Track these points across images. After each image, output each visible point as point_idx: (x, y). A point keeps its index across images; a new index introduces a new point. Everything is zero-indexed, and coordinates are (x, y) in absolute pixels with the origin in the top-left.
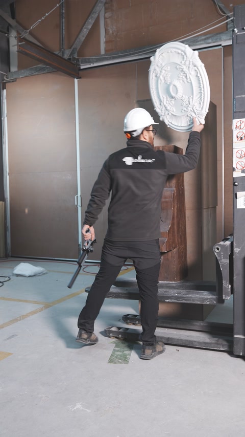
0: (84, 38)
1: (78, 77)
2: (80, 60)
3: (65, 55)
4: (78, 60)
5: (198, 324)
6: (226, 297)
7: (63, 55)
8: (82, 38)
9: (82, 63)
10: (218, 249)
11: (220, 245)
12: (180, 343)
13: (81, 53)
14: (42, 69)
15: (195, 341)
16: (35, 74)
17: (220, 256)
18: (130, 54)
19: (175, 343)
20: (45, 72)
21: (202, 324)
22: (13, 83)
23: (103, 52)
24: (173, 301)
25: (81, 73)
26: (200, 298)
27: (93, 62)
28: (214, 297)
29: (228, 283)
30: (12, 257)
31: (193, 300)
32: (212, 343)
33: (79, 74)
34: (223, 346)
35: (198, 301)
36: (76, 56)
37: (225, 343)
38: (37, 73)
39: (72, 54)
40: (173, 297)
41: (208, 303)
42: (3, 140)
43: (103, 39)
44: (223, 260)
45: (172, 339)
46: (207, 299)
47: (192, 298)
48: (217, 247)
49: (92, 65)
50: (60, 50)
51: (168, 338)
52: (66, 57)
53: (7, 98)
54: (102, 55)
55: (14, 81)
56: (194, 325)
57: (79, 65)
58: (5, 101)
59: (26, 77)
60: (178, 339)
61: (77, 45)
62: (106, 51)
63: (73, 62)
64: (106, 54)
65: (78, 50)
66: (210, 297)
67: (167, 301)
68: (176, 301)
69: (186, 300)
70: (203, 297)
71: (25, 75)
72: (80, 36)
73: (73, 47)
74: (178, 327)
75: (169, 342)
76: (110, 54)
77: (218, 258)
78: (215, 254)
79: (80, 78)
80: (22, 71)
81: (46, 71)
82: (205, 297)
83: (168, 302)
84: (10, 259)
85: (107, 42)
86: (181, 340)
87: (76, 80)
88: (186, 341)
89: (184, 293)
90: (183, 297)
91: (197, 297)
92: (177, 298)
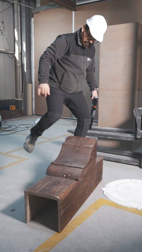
1: (75, 10)
5: (127, 152)
6: (138, 137)
9: (77, 1)
10: (136, 111)
11: (137, 109)
12: (114, 160)
14: (53, 6)
15: (122, 160)
16: (50, 8)
17: (137, 115)
19: (112, 160)
20: (55, 7)
21: (129, 152)
22: (37, 14)
24: (112, 138)
25: (76, 7)
26: (126, 137)
27: (84, 1)
28: (133, 137)
29: (140, 129)
30: (35, 115)
31: (122, 138)
32: (131, 161)
33: (75, 8)
34: (137, 162)
35: (124, 138)
37: (138, 161)
38: (51, 8)
40: (111, 135)
41: (130, 140)
42: (32, 48)
44: (138, 117)
45: (110, 158)
46: (129, 138)
47: (121, 136)
48: (135, 110)
49: (83, 3)
51: (109, 157)
53: (34, 23)
55: (38, 12)
56: (125, 153)
57: (76, 3)
58: (33, 25)
59: (44, 10)
60: (113, 158)
63: (72, 1)
66: (131, 136)
67: (108, 138)
68: (113, 138)
69: (118, 138)
70: (127, 136)
71: (44, 9)
74: (116, 153)
75: (109, 159)
77: (136, 116)
78: (134, 113)
79: (76, 11)
80: (43, 7)
81: (57, 7)
82: (128, 136)
84: (34, 116)
86: (115, 158)
87: (73, 12)
88: (118, 159)
89: (118, 134)
90: (117, 136)
91: (124, 136)
92: (114, 136)
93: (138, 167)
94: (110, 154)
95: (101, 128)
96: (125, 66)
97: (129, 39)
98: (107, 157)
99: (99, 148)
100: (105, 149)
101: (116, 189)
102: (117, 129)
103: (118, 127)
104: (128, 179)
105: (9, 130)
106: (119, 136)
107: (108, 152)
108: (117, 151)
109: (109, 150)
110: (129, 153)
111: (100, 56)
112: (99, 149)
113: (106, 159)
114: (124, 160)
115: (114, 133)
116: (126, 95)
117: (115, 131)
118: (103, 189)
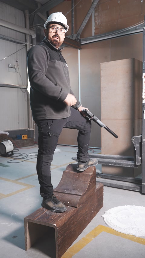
0: (83, 28)
1: (80, 49)
2: (81, 39)
3: (74, 37)
4: (80, 40)
5: (129, 178)
6: (137, 163)
7: (73, 37)
8: (83, 27)
9: (82, 41)
10: (134, 139)
11: (135, 137)
12: (116, 186)
13: (82, 36)
15: (124, 186)
17: (135, 143)
18: (108, 35)
19: (114, 186)
20: (63, 47)
21: (131, 178)
23: (93, 34)
24: (113, 165)
25: (81, 46)
27: (88, 40)
28: (133, 164)
29: (139, 156)
31: (123, 165)
32: (132, 187)
33: (80, 47)
34: (138, 189)
35: (125, 165)
36: (79, 38)
37: (139, 187)
39: (77, 36)
40: (113, 163)
41: (130, 167)
43: (93, 28)
44: (136, 145)
45: (113, 184)
46: (129, 164)
47: (122, 163)
49: (87, 42)
50: (71, 35)
51: (111, 184)
52: (74, 38)
54: (93, 36)
56: (127, 179)
57: (81, 42)
60: (115, 185)
61: (80, 31)
62: (95, 34)
63: (77, 41)
64: (95, 36)
65: (80, 34)
66: (131, 163)
68: (114, 165)
69: (119, 165)
70: (127, 163)
72: (82, 27)
73: (78, 33)
74: (119, 179)
75: (111, 186)
76: (97, 35)
77: (134, 144)
78: (133, 141)
79: (81, 49)
82: (129, 163)
83: (110, 166)
85: (95, 29)
86: (117, 185)
87: (79, 51)
88: (120, 185)
89: (118, 161)
90: (118, 163)
91: (124, 163)
92: (115, 163)
93: (139, 194)
94: (113, 181)
95: (104, 156)
96: (124, 97)
97: (127, 73)
98: (109, 184)
99: (102, 174)
100: (108, 175)
101: (116, 216)
102: (119, 156)
103: (120, 154)
104: (128, 206)
105: (20, 158)
106: (120, 163)
107: (110, 178)
108: (119, 177)
109: (112, 177)
110: (131, 180)
111: (102, 89)
112: (102, 176)
113: (109, 185)
114: (126, 187)
115: (115, 160)
116: (127, 124)
117: (117, 158)
118: (103, 216)
